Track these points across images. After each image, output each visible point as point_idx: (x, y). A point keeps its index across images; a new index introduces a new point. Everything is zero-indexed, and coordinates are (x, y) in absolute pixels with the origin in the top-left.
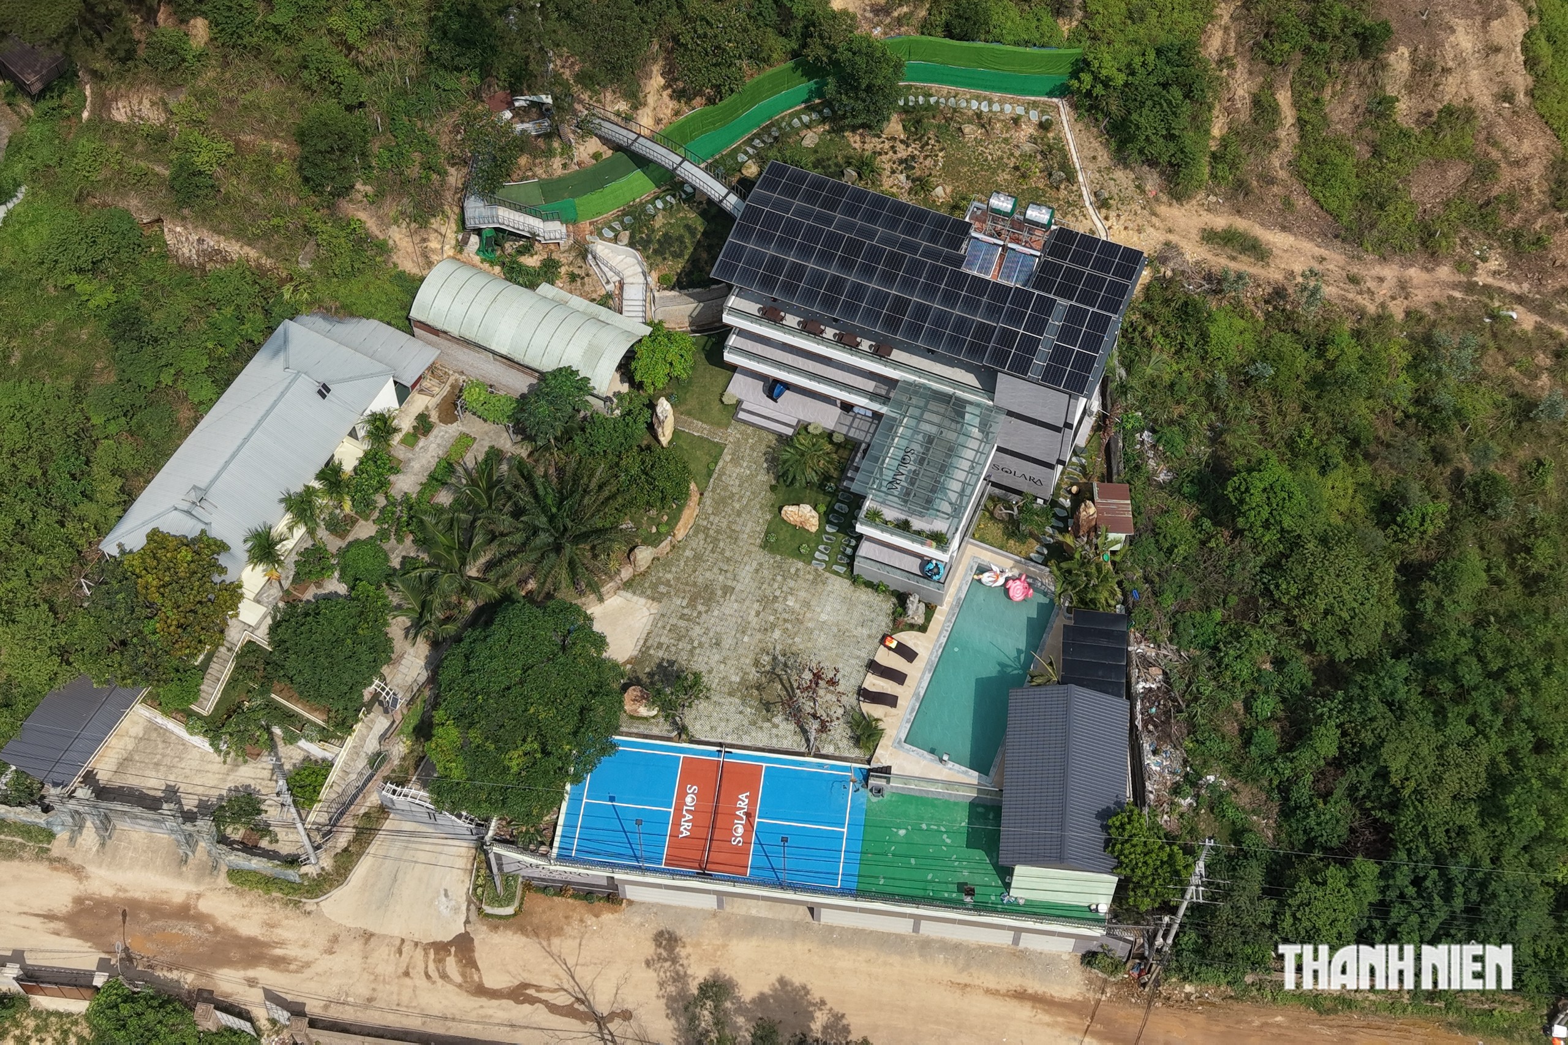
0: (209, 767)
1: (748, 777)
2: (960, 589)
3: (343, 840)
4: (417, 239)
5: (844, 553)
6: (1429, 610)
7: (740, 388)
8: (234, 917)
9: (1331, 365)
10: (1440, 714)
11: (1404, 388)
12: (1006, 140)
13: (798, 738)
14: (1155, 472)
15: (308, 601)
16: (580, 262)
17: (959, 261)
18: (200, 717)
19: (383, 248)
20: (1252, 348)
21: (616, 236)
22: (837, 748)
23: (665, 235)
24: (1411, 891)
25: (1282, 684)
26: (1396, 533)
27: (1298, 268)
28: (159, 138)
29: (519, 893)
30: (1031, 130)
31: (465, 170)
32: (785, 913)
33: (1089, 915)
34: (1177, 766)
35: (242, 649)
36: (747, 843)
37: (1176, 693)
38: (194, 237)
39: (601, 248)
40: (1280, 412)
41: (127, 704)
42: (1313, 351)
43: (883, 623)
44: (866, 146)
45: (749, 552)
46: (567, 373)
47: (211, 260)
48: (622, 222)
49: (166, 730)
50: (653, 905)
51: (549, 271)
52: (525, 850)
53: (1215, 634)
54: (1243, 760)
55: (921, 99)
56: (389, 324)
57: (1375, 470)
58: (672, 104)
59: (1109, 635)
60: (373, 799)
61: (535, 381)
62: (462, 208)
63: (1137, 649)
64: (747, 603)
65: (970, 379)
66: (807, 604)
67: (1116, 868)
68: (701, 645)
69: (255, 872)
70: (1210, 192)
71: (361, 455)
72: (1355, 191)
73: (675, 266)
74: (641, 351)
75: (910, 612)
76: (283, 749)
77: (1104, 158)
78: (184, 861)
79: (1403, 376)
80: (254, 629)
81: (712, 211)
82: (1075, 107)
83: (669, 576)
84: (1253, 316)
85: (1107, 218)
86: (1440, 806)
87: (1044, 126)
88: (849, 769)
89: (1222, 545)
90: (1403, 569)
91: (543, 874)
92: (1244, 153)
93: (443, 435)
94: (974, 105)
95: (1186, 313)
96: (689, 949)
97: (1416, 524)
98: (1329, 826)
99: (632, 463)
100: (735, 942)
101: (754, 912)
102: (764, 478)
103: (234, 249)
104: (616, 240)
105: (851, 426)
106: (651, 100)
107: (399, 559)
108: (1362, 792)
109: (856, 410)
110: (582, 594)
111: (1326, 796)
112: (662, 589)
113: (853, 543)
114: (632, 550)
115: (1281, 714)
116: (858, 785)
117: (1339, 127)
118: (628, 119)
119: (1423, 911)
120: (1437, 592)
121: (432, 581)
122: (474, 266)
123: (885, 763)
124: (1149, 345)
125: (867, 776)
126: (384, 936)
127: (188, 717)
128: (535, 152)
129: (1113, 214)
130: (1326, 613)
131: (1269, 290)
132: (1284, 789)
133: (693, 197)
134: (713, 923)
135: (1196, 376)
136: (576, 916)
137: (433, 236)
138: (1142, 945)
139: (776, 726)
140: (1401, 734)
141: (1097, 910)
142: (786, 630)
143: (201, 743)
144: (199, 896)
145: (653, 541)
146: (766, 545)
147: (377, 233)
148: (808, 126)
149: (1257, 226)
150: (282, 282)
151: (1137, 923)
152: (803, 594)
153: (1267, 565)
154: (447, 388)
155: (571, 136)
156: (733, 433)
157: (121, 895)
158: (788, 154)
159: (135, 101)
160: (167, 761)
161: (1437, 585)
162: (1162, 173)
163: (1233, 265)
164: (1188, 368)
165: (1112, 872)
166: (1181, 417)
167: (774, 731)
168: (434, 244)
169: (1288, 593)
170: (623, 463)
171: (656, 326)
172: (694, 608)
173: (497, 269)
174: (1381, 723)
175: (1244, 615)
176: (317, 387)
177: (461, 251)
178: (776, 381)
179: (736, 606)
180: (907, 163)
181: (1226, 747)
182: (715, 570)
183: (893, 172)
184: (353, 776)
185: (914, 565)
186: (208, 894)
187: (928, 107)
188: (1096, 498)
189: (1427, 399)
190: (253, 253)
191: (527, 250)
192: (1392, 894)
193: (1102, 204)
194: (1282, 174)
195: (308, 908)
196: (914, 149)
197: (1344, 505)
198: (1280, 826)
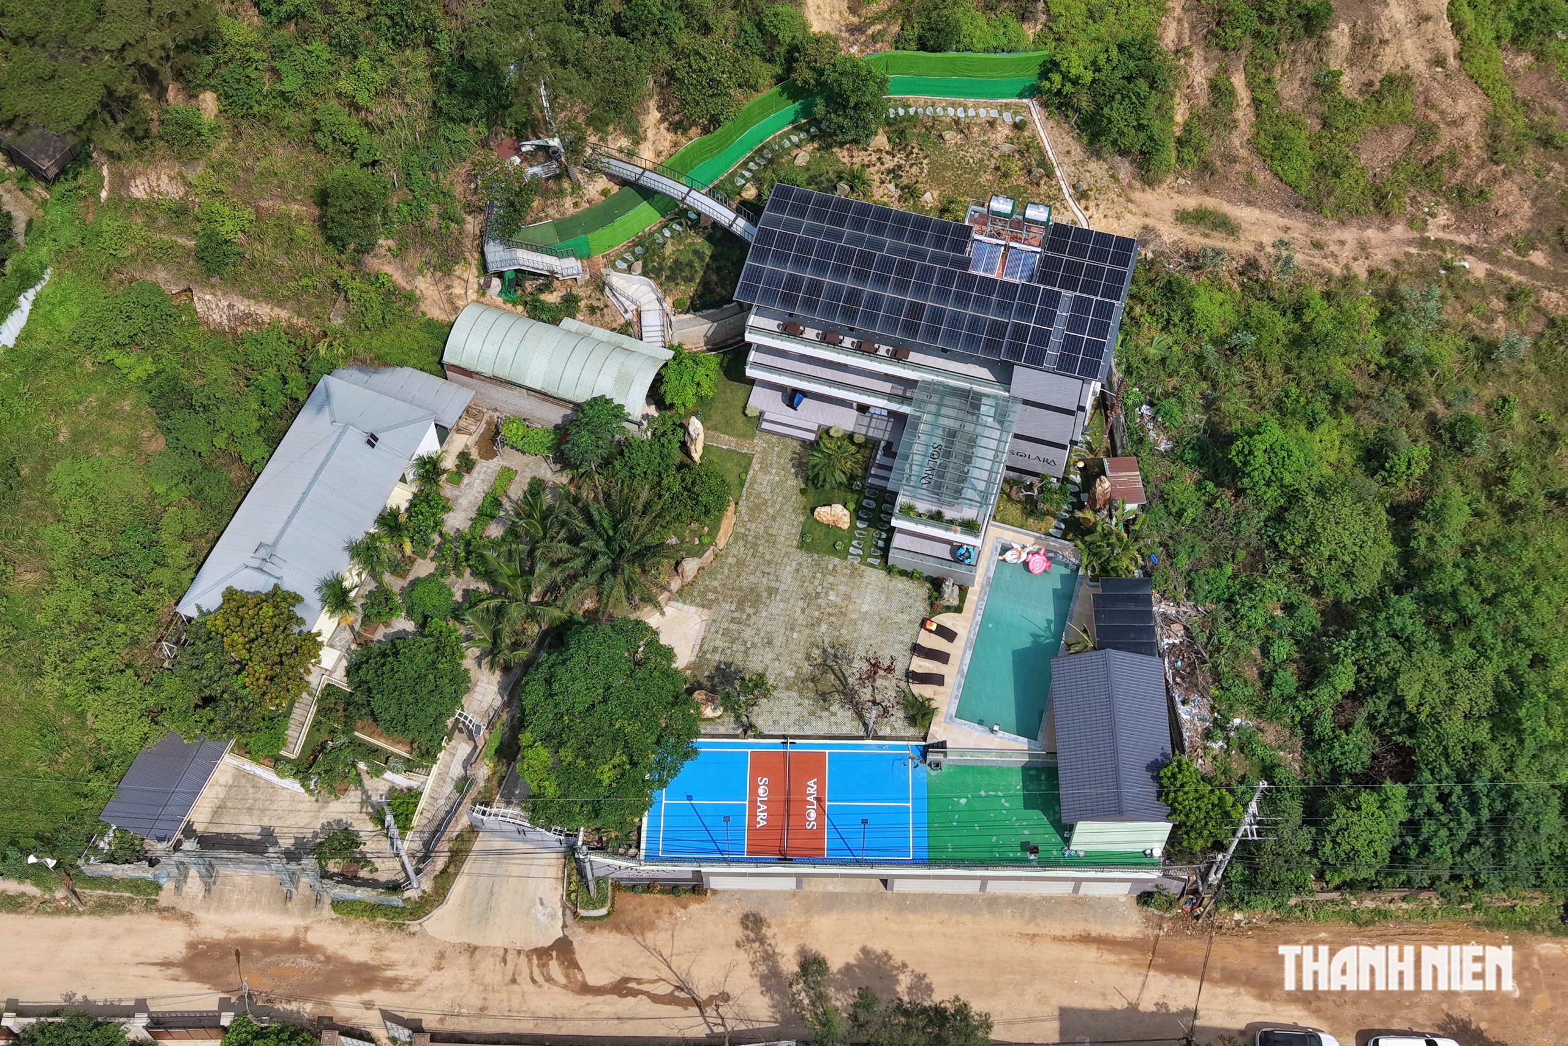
0: (300, 806)
1: (813, 764)
2: (988, 569)
3: (440, 863)
4: (442, 287)
5: (876, 546)
6: (1422, 546)
7: (761, 400)
8: (342, 945)
9: (1307, 327)
10: (1446, 641)
11: (1374, 341)
12: (984, 143)
13: (855, 723)
14: (1156, 442)
15: (379, 641)
16: (599, 295)
17: (966, 264)
18: (288, 761)
19: (411, 299)
20: (1233, 318)
21: (630, 267)
22: (893, 728)
23: (676, 262)
24: (1438, 807)
25: (1294, 628)
26: (1384, 478)
27: (1267, 239)
28: (179, 212)
29: (610, 894)
30: (1007, 131)
31: (481, 217)
32: (859, 886)
33: (1145, 860)
34: (1206, 713)
35: (322, 693)
36: (821, 827)
37: (1198, 646)
38: (224, 303)
39: (617, 280)
40: (1265, 375)
41: (218, 756)
42: (1289, 315)
43: (921, 608)
44: (855, 160)
45: (787, 554)
46: (601, 402)
47: (242, 323)
48: (633, 253)
49: (255, 775)
50: (736, 892)
51: (569, 306)
52: (615, 854)
53: (1229, 588)
54: (1266, 701)
55: (901, 112)
56: (422, 370)
57: (1358, 421)
58: (670, 136)
59: (1135, 599)
60: (463, 821)
61: (569, 412)
62: (482, 254)
63: (1160, 608)
64: (792, 601)
65: (984, 373)
66: (847, 597)
67: (1170, 814)
68: (754, 645)
69: (360, 902)
70: (1179, 175)
71: (410, 497)
72: (1310, 162)
73: (687, 291)
74: (670, 374)
75: (946, 596)
76: (369, 782)
77: (1077, 152)
78: (288, 897)
79: (1373, 331)
80: (331, 672)
81: (719, 234)
82: (1045, 105)
83: (716, 583)
84: (1230, 288)
85: (1086, 208)
86: (1454, 726)
87: (1018, 127)
88: (907, 747)
89: (1227, 505)
90: (1392, 510)
91: (632, 874)
92: (1207, 135)
93: (485, 472)
94: (951, 111)
95: (1171, 291)
96: (774, 929)
97: (1404, 468)
98: (1353, 754)
99: (673, 481)
100: (816, 917)
101: (830, 888)
102: (794, 483)
103: (265, 311)
104: (629, 270)
105: (869, 426)
106: (650, 134)
107: (460, 593)
108: (1381, 720)
109: (872, 410)
110: (636, 608)
111: (1347, 727)
112: (711, 596)
113: (884, 536)
114: (678, 564)
115: (1296, 656)
116: (917, 762)
117: (1290, 103)
118: (631, 154)
119: (1451, 824)
120: (1429, 529)
121: (500, 611)
122: (497, 307)
123: (940, 738)
124: (1137, 324)
125: (924, 752)
126: (488, 948)
127: (276, 762)
128: (545, 194)
129: (1092, 204)
130: (1330, 559)
131: (1242, 262)
132: (1307, 725)
133: (696, 222)
134: (794, 903)
135: (1184, 349)
136: (666, 910)
137: (456, 283)
138: (1196, 882)
139: (834, 714)
140: (1413, 664)
141: (1151, 854)
142: (831, 624)
143: (293, 785)
144: (307, 929)
145: (698, 552)
146: (803, 545)
147: (404, 284)
148: (798, 146)
149: (1225, 204)
150: (316, 340)
151: (1190, 863)
152: (842, 588)
153: (1268, 519)
154: (483, 425)
155: (579, 176)
156: (759, 443)
157: (232, 936)
158: (782, 173)
159: (153, 177)
160: (259, 805)
161: (1428, 522)
162: (1133, 162)
163: (1208, 242)
164: (1176, 343)
165: (1167, 819)
166: (1174, 388)
167: (833, 719)
168: (458, 290)
169: (1293, 543)
170: (665, 482)
171: (678, 350)
172: (743, 611)
173: (520, 308)
174: (1393, 657)
175: (1253, 568)
176: (365, 438)
177: (484, 294)
178: (795, 391)
179: (782, 605)
180: (894, 173)
181: (1249, 691)
182: (758, 573)
183: (882, 182)
184: (442, 802)
185: (944, 551)
186: (315, 926)
187: (908, 118)
188: (1108, 473)
189: (1398, 351)
190: (284, 314)
191: (547, 287)
192: (1420, 812)
193: (1082, 195)
194: (1243, 153)
195: (412, 929)
196: (899, 159)
197: (1333, 457)
198: (1306, 759)
